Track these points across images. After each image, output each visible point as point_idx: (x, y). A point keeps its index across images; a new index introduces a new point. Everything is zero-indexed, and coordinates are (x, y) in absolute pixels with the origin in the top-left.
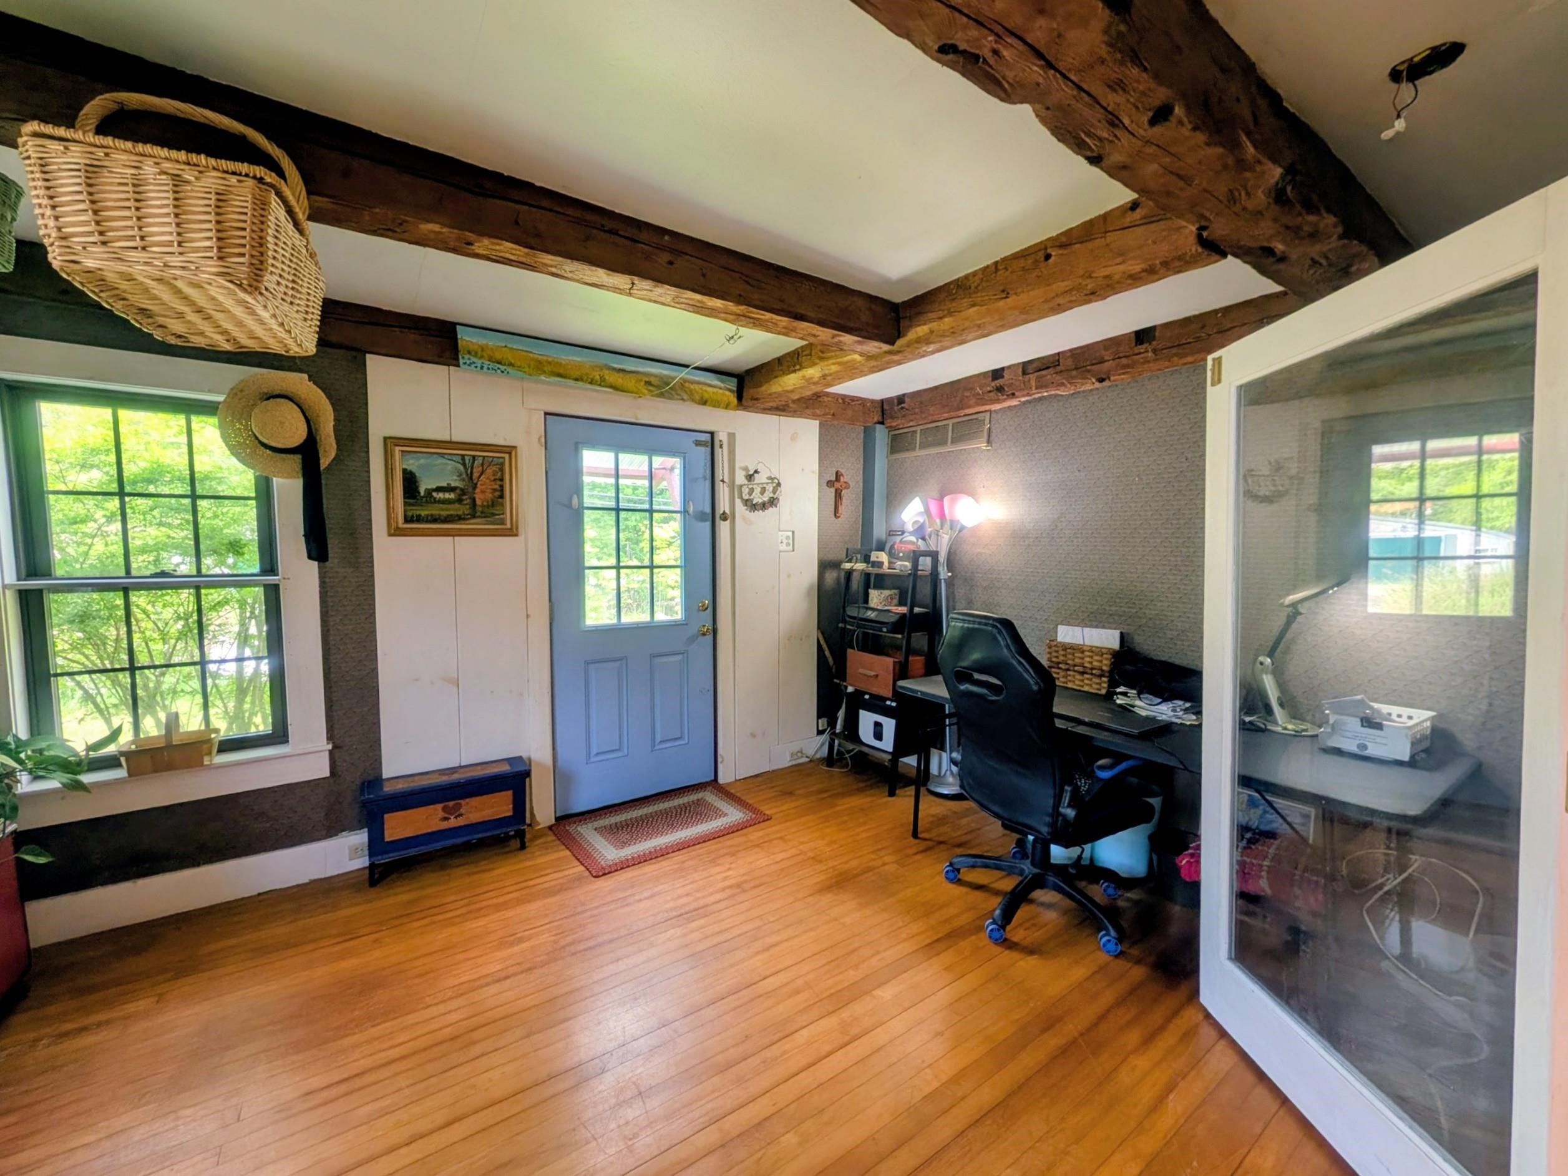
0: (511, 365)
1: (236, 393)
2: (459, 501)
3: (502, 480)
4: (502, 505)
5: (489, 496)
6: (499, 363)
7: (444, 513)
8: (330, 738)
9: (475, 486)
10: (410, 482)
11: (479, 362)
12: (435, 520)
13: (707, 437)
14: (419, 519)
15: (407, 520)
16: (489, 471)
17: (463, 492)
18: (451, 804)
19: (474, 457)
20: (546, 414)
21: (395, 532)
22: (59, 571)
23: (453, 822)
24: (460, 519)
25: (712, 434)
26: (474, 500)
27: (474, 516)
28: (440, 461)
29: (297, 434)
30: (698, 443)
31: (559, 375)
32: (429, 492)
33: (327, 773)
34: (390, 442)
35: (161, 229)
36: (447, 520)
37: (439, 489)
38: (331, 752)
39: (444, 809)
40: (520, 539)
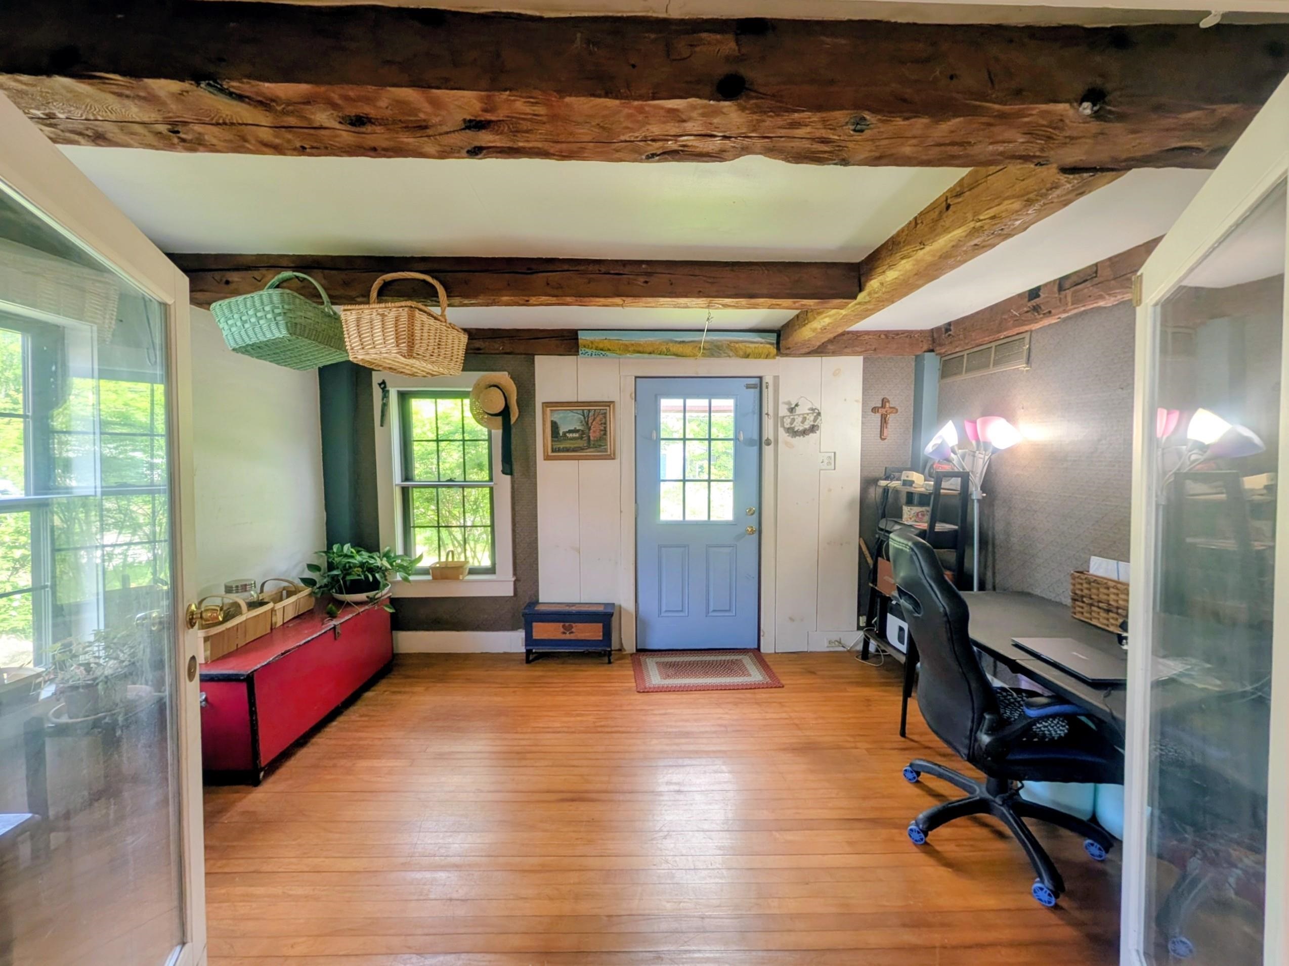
0: (609, 350)
1: (477, 386)
2: (581, 438)
3: (605, 424)
4: (606, 440)
5: (598, 434)
6: (602, 350)
7: (572, 446)
8: (515, 574)
9: (590, 429)
10: (555, 426)
11: (590, 352)
12: (568, 450)
13: (757, 381)
14: (559, 450)
15: (553, 451)
16: (598, 419)
17: (583, 432)
18: (567, 624)
19: (589, 410)
20: (636, 377)
21: (547, 458)
22: (417, 478)
23: (568, 636)
24: (581, 449)
25: (761, 378)
26: (589, 437)
27: (589, 448)
28: (571, 414)
29: (500, 406)
30: (748, 387)
31: (639, 352)
32: (565, 433)
33: (512, 594)
34: (546, 405)
36: (574, 450)
37: (570, 431)
38: (515, 582)
39: (563, 626)
40: (617, 461)
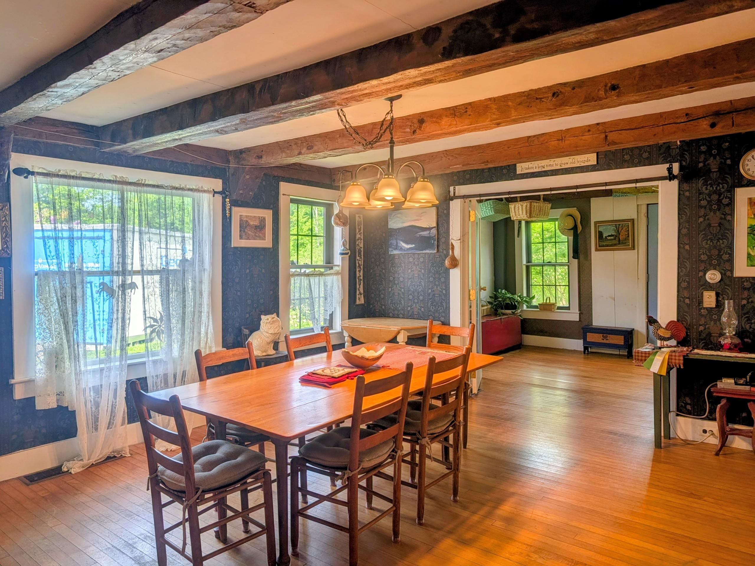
0: (629, 193)
1: (561, 216)
2: (615, 239)
3: (628, 231)
5: (624, 237)
6: (625, 193)
7: (610, 243)
8: (580, 310)
9: (620, 234)
10: (601, 234)
11: (618, 194)
12: (607, 246)
14: (603, 246)
15: (599, 246)
16: (624, 229)
17: (616, 236)
18: (605, 335)
19: (619, 225)
20: (648, 205)
21: (597, 250)
22: (533, 261)
23: (605, 341)
24: (615, 245)
26: (619, 238)
27: (619, 244)
28: (609, 227)
29: (572, 225)
31: (646, 192)
32: (606, 237)
33: (578, 320)
34: (596, 223)
35: (521, 213)
36: (611, 246)
37: (609, 236)
38: (580, 314)
39: (603, 336)
40: (636, 251)
